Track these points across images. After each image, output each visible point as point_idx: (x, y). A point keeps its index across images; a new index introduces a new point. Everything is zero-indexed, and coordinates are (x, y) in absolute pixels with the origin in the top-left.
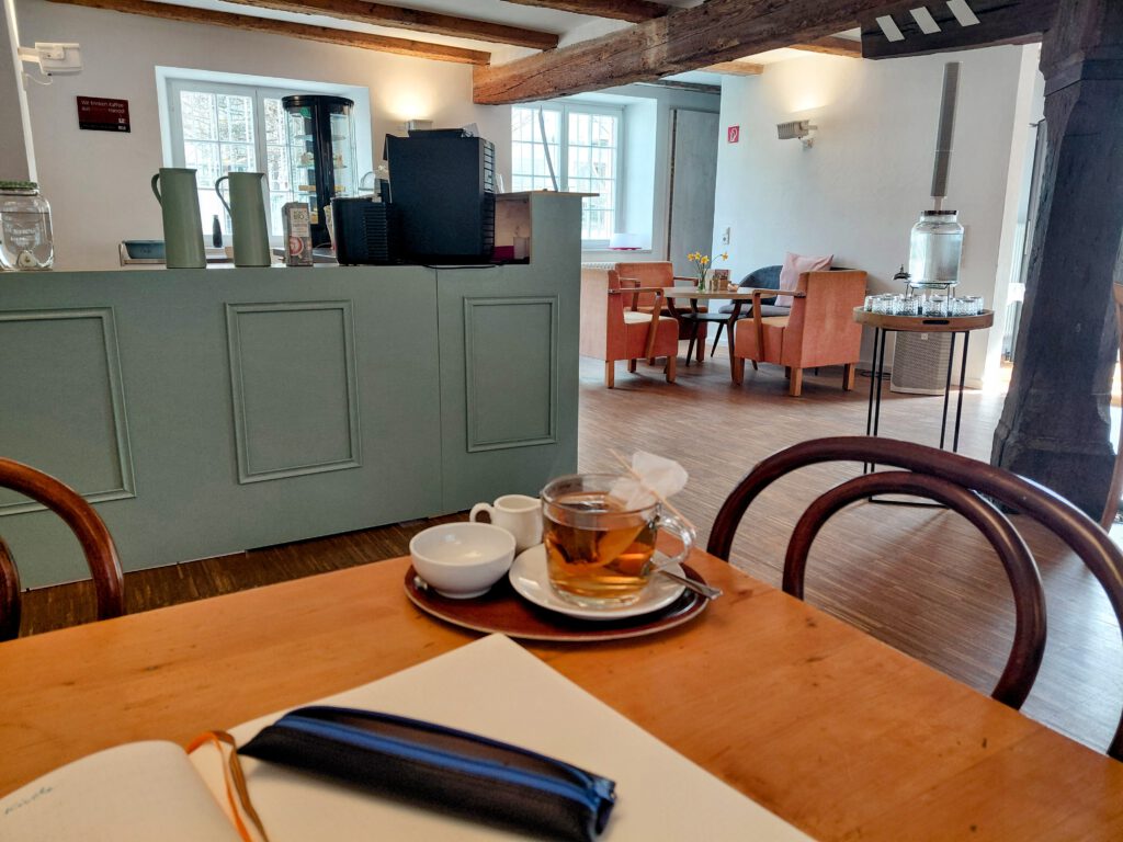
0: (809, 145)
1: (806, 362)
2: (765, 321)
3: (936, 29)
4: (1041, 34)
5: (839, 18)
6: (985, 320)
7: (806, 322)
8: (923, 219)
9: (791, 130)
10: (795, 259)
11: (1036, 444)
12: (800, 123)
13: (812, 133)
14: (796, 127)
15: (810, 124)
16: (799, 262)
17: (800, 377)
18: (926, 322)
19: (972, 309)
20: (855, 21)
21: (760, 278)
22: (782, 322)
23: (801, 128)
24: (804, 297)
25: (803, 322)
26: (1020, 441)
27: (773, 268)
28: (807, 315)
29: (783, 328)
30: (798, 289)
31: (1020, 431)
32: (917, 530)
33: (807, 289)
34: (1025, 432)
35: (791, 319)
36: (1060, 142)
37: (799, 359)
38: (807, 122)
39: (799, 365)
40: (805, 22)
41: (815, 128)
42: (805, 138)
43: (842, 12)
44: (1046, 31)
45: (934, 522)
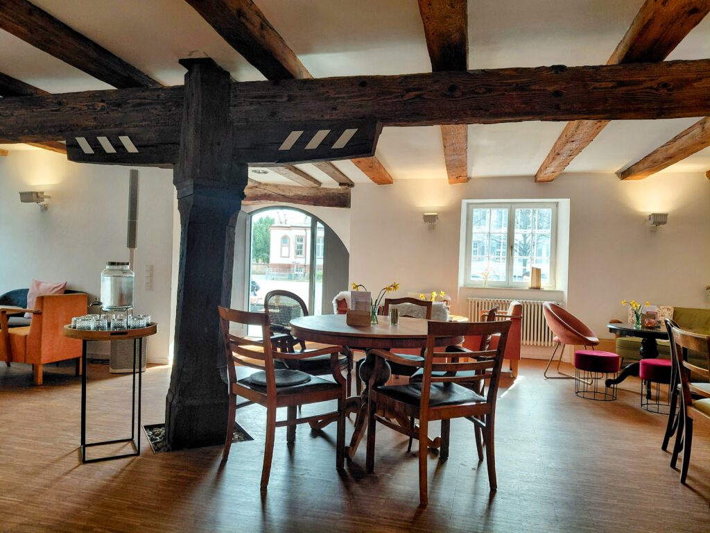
0: (45, 208)
1: (45, 358)
2: (11, 330)
3: (114, 151)
4: (172, 165)
5: (50, 133)
6: (152, 329)
7: (43, 331)
8: (108, 267)
9: (29, 196)
10: (38, 284)
11: (189, 402)
12: (37, 193)
13: (46, 201)
14: (34, 195)
15: (44, 194)
16: (42, 286)
17: (41, 370)
18: (112, 334)
19: (143, 323)
20: (61, 137)
21: (11, 298)
22: (25, 331)
23: (38, 197)
24: (41, 313)
25: (41, 330)
26: (179, 402)
27: (22, 290)
28: (44, 326)
29: (26, 336)
30: (36, 307)
31: (179, 395)
32: (116, 477)
33: (42, 308)
34: (183, 397)
35: (32, 328)
36: (187, 225)
37: (40, 358)
38: (42, 193)
39: (40, 362)
40: (26, 131)
41: (49, 197)
42: (42, 203)
43: (53, 130)
44: (174, 164)
45: (127, 469)
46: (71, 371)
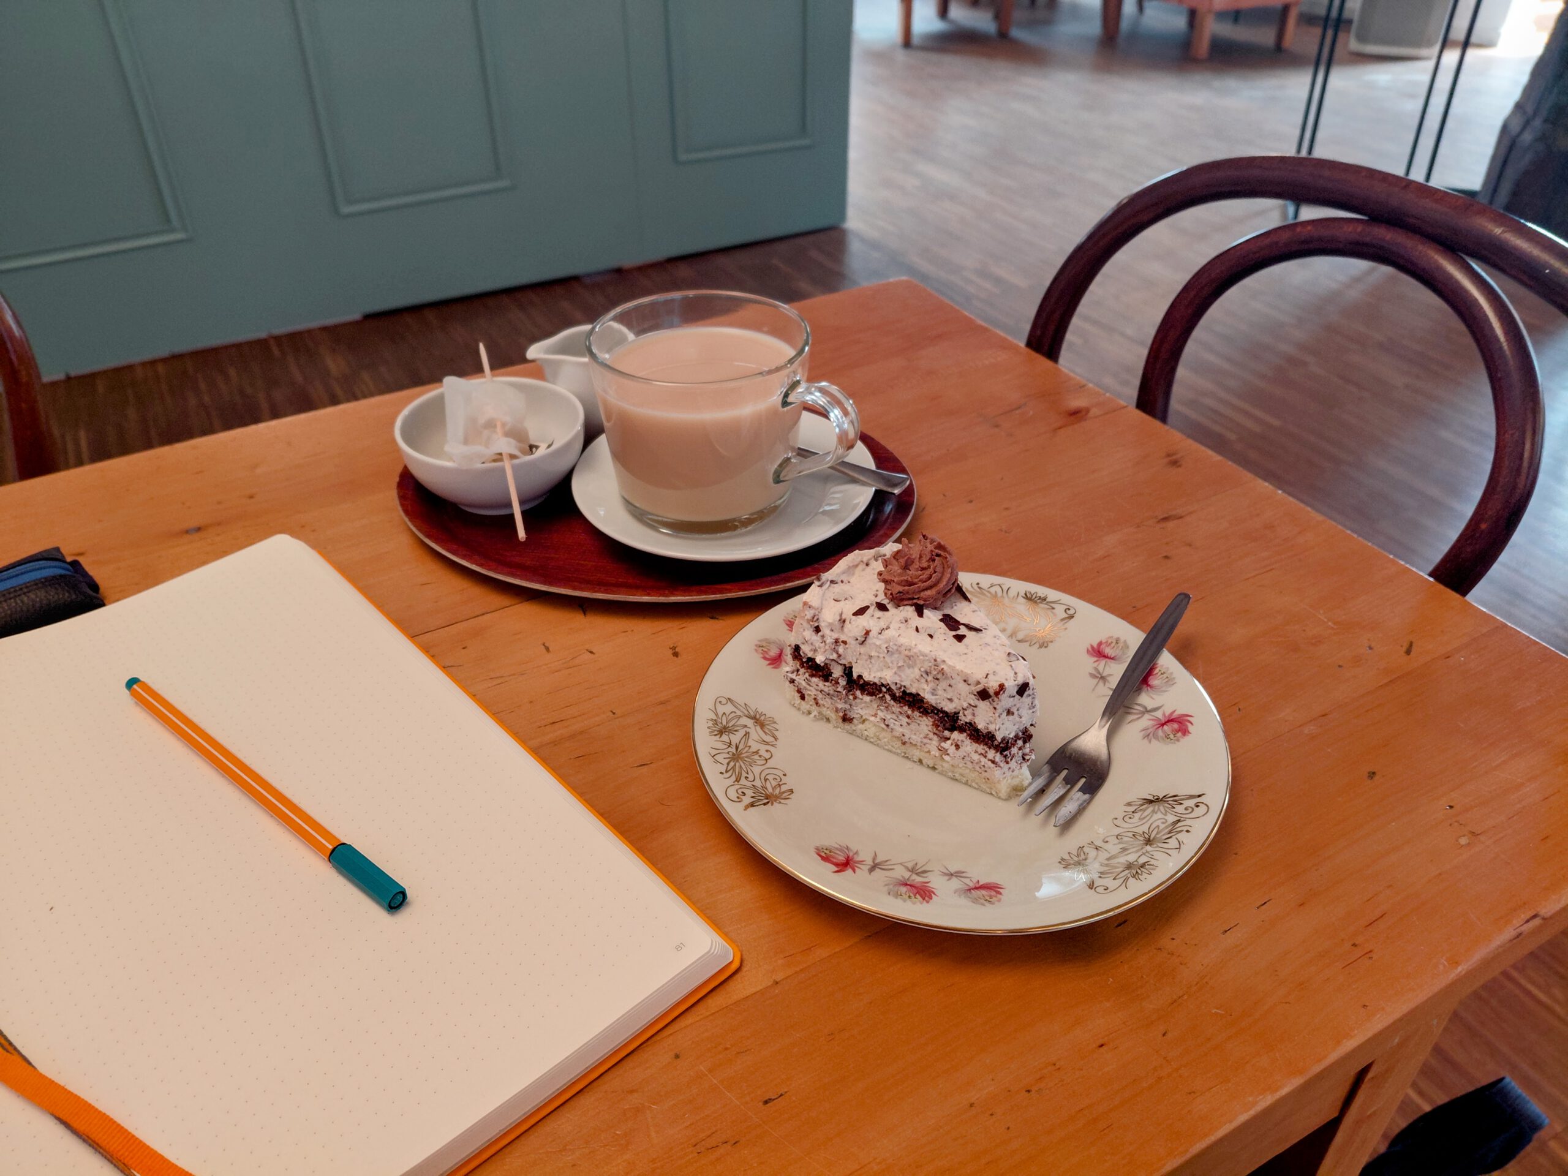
17: (1209, 27)
39: (1211, 6)
46: (1265, 36)
